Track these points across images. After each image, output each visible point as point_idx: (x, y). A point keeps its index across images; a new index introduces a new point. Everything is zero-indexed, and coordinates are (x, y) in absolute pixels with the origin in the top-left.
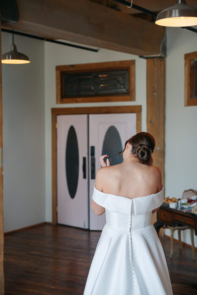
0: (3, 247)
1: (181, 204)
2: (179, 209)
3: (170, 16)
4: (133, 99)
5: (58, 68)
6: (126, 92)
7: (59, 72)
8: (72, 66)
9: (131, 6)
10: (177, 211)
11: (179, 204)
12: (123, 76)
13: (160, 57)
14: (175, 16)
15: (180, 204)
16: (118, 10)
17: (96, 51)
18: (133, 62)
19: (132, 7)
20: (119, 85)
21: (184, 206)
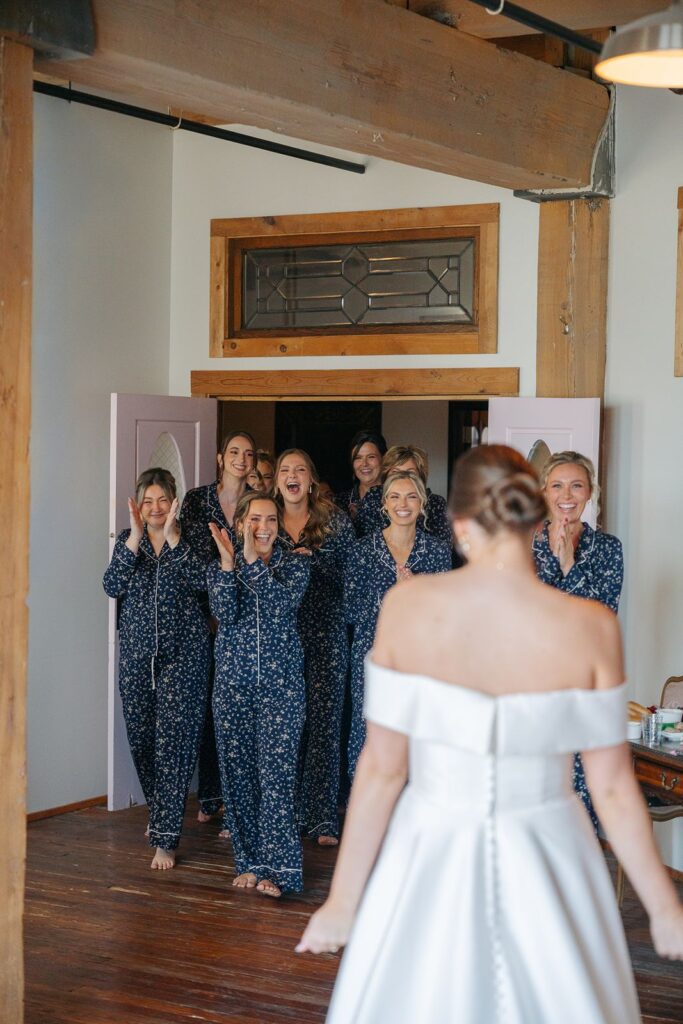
0: (23, 867)
1: (660, 727)
2: (651, 745)
3: (653, 46)
4: (487, 344)
5: (218, 227)
6: (467, 319)
7: (221, 241)
8: (271, 221)
9: (500, 10)
10: (646, 749)
11: (653, 726)
12: (453, 263)
13: (590, 197)
14: (670, 47)
15: (657, 724)
16: (445, 22)
17: (360, 169)
18: (493, 211)
19: (501, 13)
20: (438, 295)
21: (672, 735)
